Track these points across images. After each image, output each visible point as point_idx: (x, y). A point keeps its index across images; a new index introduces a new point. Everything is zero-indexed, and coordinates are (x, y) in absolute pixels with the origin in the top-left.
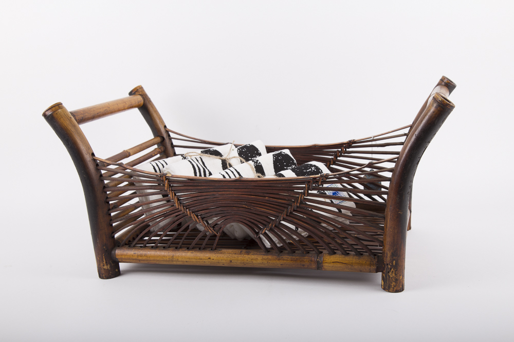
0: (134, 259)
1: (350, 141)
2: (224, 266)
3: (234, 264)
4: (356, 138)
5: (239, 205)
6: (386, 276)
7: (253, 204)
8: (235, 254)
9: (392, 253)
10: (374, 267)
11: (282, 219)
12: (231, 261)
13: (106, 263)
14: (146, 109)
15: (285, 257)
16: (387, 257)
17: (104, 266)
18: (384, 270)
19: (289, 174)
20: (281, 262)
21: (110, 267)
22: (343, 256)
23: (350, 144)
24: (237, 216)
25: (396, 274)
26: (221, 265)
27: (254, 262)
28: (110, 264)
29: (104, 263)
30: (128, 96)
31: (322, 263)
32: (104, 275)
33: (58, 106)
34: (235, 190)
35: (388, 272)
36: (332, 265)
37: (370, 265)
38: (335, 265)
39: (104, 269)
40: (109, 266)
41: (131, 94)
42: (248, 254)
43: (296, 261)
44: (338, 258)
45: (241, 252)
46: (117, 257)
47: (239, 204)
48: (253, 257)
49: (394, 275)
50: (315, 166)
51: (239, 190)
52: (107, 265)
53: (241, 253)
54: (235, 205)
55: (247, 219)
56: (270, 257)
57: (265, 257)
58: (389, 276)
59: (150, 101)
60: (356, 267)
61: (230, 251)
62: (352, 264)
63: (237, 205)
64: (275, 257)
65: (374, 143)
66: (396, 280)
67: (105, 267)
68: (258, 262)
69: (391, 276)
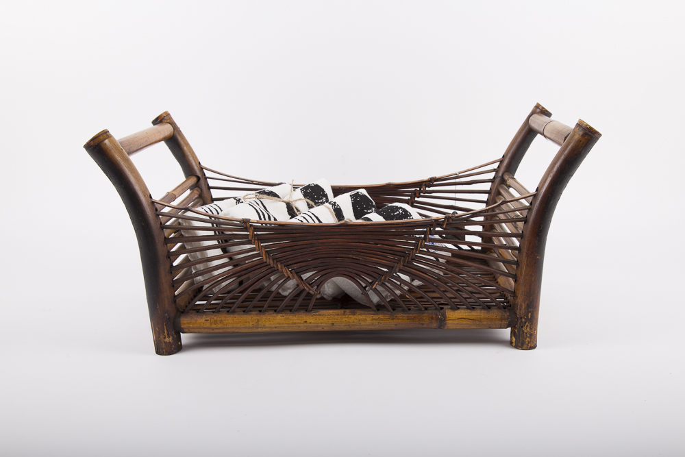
0: (205, 328)
1: (431, 179)
2: (323, 330)
3: (337, 328)
4: (438, 175)
5: (344, 256)
6: (519, 332)
7: (362, 254)
8: (338, 315)
9: (527, 304)
10: (506, 322)
11: (397, 270)
12: (333, 324)
13: (168, 334)
14: (176, 143)
15: (400, 315)
16: (520, 309)
17: (165, 338)
18: (516, 324)
19: (375, 218)
20: (396, 321)
21: (173, 339)
22: (469, 311)
23: (432, 182)
24: (342, 269)
25: (531, 329)
26: (320, 329)
27: (363, 323)
28: (173, 336)
29: (166, 334)
30: (152, 125)
31: (445, 320)
32: (164, 351)
33: (105, 134)
34: (340, 237)
35: (522, 327)
36: (457, 321)
37: (501, 319)
38: (460, 321)
39: (166, 343)
40: (171, 338)
41: (156, 122)
42: (354, 315)
43: (413, 319)
44: (462, 313)
45: (344, 312)
46: (182, 327)
47: (345, 254)
48: (360, 317)
49: (528, 329)
50: (401, 208)
51: (345, 237)
52: (169, 337)
53: (344, 314)
54: (339, 255)
55: (355, 271)
56: (381, 316)
57: (376, 317)
58: (523, 331)
59: (180, 132)
60: (485, 323)
61: (331, 312)
62: (480, 320)
63: (341, 255)
64: (387, 316)
65: (457, 180)
66: (531, 335)
67: (167, 340)
68: (368, 323)
69: (525, 331)
